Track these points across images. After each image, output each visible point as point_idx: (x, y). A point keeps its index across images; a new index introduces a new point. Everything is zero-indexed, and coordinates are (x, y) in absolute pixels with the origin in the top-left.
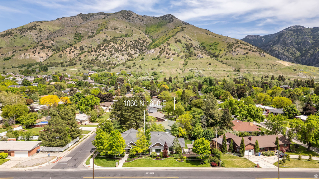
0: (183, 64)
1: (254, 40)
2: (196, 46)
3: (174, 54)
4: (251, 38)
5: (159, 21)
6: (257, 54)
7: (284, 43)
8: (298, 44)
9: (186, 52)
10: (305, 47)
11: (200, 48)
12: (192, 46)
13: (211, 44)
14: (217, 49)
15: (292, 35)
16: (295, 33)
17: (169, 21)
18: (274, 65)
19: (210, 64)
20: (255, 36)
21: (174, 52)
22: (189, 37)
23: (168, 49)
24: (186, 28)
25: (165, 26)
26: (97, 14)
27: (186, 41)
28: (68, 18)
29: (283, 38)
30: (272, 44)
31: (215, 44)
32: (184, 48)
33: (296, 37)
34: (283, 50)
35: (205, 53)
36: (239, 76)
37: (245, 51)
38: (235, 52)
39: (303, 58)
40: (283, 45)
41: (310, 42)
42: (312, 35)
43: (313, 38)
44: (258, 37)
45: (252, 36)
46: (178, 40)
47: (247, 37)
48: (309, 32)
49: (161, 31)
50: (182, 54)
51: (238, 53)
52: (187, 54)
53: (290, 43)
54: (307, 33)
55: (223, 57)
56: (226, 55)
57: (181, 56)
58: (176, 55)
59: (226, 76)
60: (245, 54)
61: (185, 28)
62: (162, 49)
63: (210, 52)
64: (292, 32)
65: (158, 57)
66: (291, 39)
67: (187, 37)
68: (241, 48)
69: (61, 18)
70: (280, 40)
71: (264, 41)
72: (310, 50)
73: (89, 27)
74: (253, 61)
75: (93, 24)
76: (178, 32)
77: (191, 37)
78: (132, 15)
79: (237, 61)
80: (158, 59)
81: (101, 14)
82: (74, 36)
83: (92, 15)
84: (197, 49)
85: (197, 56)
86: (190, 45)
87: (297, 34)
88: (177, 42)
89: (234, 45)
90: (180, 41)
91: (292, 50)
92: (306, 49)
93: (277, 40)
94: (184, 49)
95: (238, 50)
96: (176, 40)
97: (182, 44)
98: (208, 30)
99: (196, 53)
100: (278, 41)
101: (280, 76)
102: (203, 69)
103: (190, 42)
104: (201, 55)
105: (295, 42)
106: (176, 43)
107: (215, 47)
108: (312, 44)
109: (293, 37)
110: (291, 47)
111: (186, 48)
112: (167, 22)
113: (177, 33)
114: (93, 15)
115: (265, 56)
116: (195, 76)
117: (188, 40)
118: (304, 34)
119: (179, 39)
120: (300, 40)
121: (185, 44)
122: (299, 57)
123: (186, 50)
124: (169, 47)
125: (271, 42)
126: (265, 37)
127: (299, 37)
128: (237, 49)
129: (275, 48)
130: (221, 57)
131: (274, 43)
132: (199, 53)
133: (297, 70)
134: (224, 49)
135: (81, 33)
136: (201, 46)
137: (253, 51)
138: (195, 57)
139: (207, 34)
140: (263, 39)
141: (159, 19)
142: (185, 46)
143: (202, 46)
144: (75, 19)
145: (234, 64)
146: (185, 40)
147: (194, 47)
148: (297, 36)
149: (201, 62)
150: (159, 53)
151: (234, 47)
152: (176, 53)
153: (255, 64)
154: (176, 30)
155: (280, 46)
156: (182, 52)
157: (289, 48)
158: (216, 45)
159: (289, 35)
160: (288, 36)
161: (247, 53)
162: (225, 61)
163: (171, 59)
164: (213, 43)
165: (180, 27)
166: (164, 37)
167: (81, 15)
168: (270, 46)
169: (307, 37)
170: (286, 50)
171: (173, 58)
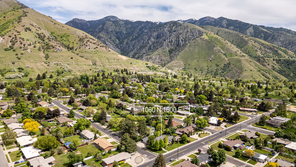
0: (45, 57)
1: (80, 23)
3: (30, 45)
4: (78, 22)
6: (104, 49)
8: (117, 33)
9: (42, 43)
10: (122, 36)
12: (44, 36)
13: (62, 35)
14: (70, 41)
15: (112, 25)
18: (118, 60)
19: (72, 58)
20: (81, 20)
21: (28, 42)
22: (37, 25)
24: (28, 13)
27: (36, 30)
29: (106, 27)
31: (65, 35)
32: (37, 37)
34: (107, 37)
36: (99, 70)
37: (95, 46)
38: (87, 46)
39: (121, 45)
40: (107, 32)
41: (125, 33)
42: (125, 27)
43: (126, 30)
44: (84, 21)
45: (78, 20)
47: (74, 20)
50: (38, 45)
51: (89, 47)
52: (44, 45)
53: (111, 31)
54: (122, 24)
55: (77, 50)
56: (80, 48)
57: (38, 47)
58: (33, 46)
59: (89, 69)
60: (95, 48)
62: (13, 38)
65: (11, 48)
66: (111, 29)
67: (35, 25)
68: (91, 42)
70: (104, 28)
71: (89, 25)
72: (125, 39)
74: (103, 55)
76: (22, 16)
77: (39, 25)
79: (91, 55)
80: (12, 50)
85: (56, 48)
86: (42, 35)
87: (115, 25)
89: (84, 39)
90: (29, 30)
91: (113, 38)
92: (123, 38)
93: (101, 28)
95: (89, 45)
96: (25, 27)
97: (34, 33)
98: (51, 17)
99: (53, 45)
101: (125, 69)
102: (68, 63)
103: (40, 31)
104: (59, 48)
105: (114, 31)
106: (27, 32)
107: (67, 39)
108: (126, 34)
109: (113, 27)
111: (39, 38)
115: (110, 51)
116: (64, 71)
118: (120, 25)
119: (28, 27)
120: (118, 30)
121: (37, 34)
122: (118, 44)
123: (40, 41)
124: (20, 36)
125: (97, 29)
126: (89, 22)
128: (89, 43)
129: (101, 35)
130: (76, 50)
131: (99, 30)
132: (57, 46)
133: (132, 63)
134: (76, 42)
136: (52, 36)
137: (101, 46)
138: (53, 49)
139: (54, 23)
140: (88, 23)
142: (37, 36)
145: (90, 58)
146: (34, 28)
147: (48, 37)
148: (116, 27)
149: (63, 55)
150: (10, 43)
151: (85, 42)
152: (31, 43)
153: (105, 58)
155: (104, 33)
156: (37, 43)
157: (111, 36)
158: (67, 37)
159: (110, 24)
161: (97, 48)
162: (81, 54)
163: (29, 50)
165: (21, 12)
168: (96, 32)
169: (122, 28)
170: (109, 37)
171: (30, 49)
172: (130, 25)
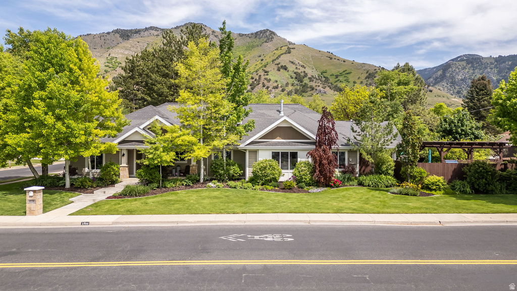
2: (313, 76)
3: (276, 87)
5: (248, 40)
7: (452, 80)
9: (297, 85)
11: (319, 79)
12: (306, 75)
13: (339, 74)
14: (349, 80)
15: (464, 68)
16: (470, 65)
17: (265, 39)
21: (275, 84)
22: (300, 62)
23: (265, 79)
25: (259, 48)
26: (146, 29)
27: (297, 68)
28: (96, 36)
29: (450, 73)
30: (433, 82)
31: (344, 73)
32: (292, 78)
33: (471, 71)
35: (329, 86)
40: (451, 83)
41: (495, 78)
42: (497, 68)
43: (499, 72)
46: (282, 66)
48: (492, 63)
49: (252, 55)
50: (290, 88)
52: (298, 88)
53: (462, 80)
54: (488, 64)
57: (288, 91)
58: (280, 89)
61: (293, 49)
62: (256, 80)
63: (336, 86)
64: (464, 63)
66: (463, 74)
67: (297, 63)
69: (85, 35)
70: (445, 76)
73: (130, 48)
75: (138, 42)
76: (283, 54)
77: (304, 63)
78: (205, 30)
81: (153, 30)
82: (104, 61)
83: (137, 32)
84: (315, 80)
85: (316, 90)
86: (303, 74)
87: (473, 66)
88: (281, 70)
90: (285, 68)
91: (465, 92)
93: (441, 75)
94: (292, 80)
96: (279, 66)
97: (290, 73)
98: (332, 53)
99: (314, 86)
100: (443, 77)
103: (302, 69)
104: (322, 89)
105: (469, 79)
106: (279, 71)
107: (345, 78)
108: (498, 81)
109: (467, 70)
110: (463, 87)
111: (296, 78)
112: (263, 41)
113: (279, 56)
114: (140, 31)
115: (431, 91)
117: (298, 67)
118: (483, 66)
119: (284, 65)
120: (478, 76)
121: (295, 73)
123: (296, 82)
124: (266, 77)
125: (431, 80)
126: (420, 72)
127: (476, 71)
131: (436, 80)
132: (319, 86)
134: (360, 80)
135: (116, 58)
136: (321, 77)
138: (312, 92)
139: (331, 59)
141: (250, 38)
142: (294, 76)
143: (323, 76)
144: (108, 37)
146: (294, 67)
147: (310, 76)
148: (474, 70)
152: (280, 86)
154: (278, 52)
155: (446, 85)
156: (290, 85)
157: (461, 88)
158: (346, 75)
159: (459, 67)
160: (458, 69)
163: (272, 96)
164: (342, 71)
165: (285, 48)
166: (258, 63)
167: (120, 32)
169: (489, 70)
170: (456, 91)
171: (274, 94)
172: (510, 63)
